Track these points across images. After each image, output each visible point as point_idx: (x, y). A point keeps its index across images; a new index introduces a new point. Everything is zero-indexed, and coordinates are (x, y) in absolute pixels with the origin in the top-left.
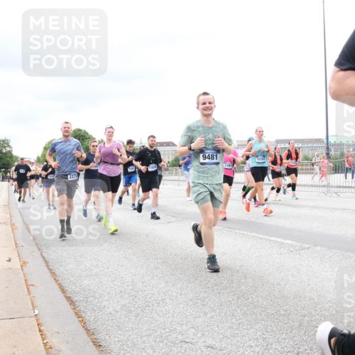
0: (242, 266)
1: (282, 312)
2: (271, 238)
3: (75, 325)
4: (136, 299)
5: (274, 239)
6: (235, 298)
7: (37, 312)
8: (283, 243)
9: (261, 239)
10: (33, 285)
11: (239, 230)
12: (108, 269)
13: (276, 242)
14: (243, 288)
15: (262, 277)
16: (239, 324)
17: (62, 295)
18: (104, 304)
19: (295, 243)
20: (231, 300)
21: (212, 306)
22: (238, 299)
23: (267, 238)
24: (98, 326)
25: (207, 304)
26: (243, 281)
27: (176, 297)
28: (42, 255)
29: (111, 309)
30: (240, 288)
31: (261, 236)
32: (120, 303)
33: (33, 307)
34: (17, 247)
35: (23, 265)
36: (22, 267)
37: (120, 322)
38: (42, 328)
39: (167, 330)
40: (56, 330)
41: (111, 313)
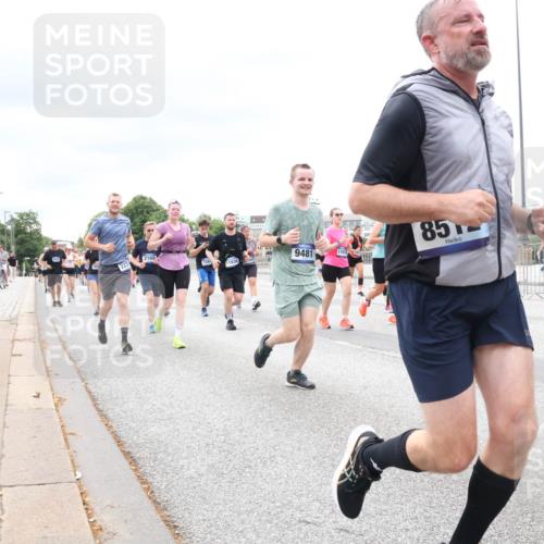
0: (392, 406)
3: (138, 494)
4: (230, 457)
7: (79, 475)
10: (72, 434)
12: (188, 409)
16: (389, 495)
17: (117, 450)
18: (181, 463)
24: (172, 496)
27: (292, 453)
28: (86, 388)
29: (192, 472)
32: (205, 463)
33: (74, 466)
34: (48, 376)
35: (59, 402)
36: (56, 405)
37: (206, 491)
38: (87, 499)
39: (278, 504)
40: (109, 502)
41: (191, 478)
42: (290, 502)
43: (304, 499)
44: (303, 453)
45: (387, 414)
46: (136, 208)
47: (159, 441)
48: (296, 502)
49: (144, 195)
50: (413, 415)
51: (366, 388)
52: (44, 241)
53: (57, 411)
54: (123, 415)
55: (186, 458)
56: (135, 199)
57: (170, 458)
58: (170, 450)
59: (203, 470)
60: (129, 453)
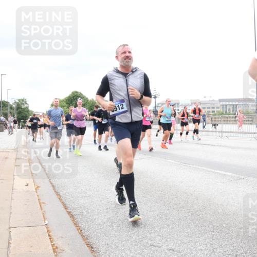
0: (195, 191)
1: (225, 226)
2: (216, 171)
3: (74, 231)
4: (118, 214)
5: (218, 171)
6: (190, 214)
7: (47, 222)
8: (225, 175)
9: (209, 171)
10: (43, 203)
11: (193, 165)
12: (98, 192)
13: (220, 174)
14: (196, 207)
15: (210, 199)
16: (193, 233)
17: (65, 211)
18: (94, 217)
19: (234, 175)
20: (187, 215)
21: (173, 220)
22: (192, 215)
23: (213, 171)
24: (91, 233)
25: (170, 218)
26: (195, 202)
27: (147, 213)
28: (50, 181)
29: (100, 221)
30: (193, 207)
31: (209, 170)
32: (106, 217)
33: (44, 219)
34: (32, 176)
35: (37, 188)
36: (36, 190)
37: (106, 230)
38: (50, 234)
39: (140, 237)
40: (61, 235)
41: (99, 224)
42: (146, 236)
43: (153, 235)
44: (152, 213)
45: (192, 195)
46: (73, 97)
47: (84, 207)
48: (149, 236)
49: (77, 91)
50: (204, 195)
51: (182, 182)
52: (30, 113)
53: (37, 192)
54: (68, 194)
55: (98, 215)
56: (73, 93)
57: (89, 215)
58: (89, 211)
59: (105, 220)
60: (70, 212)
